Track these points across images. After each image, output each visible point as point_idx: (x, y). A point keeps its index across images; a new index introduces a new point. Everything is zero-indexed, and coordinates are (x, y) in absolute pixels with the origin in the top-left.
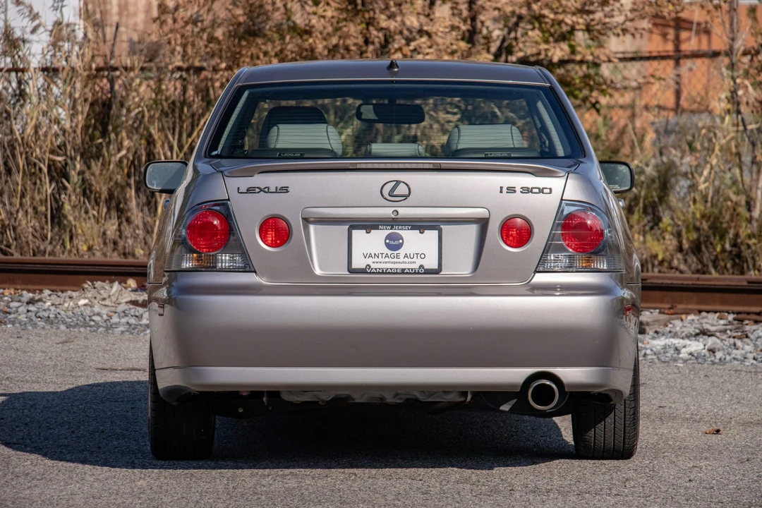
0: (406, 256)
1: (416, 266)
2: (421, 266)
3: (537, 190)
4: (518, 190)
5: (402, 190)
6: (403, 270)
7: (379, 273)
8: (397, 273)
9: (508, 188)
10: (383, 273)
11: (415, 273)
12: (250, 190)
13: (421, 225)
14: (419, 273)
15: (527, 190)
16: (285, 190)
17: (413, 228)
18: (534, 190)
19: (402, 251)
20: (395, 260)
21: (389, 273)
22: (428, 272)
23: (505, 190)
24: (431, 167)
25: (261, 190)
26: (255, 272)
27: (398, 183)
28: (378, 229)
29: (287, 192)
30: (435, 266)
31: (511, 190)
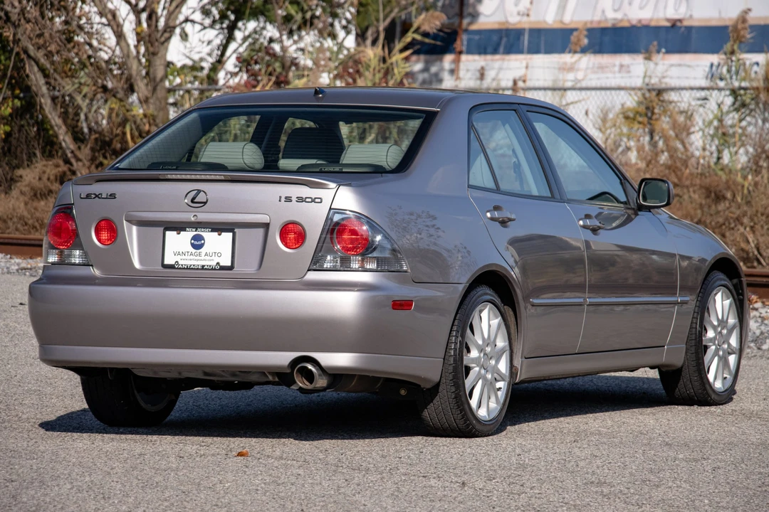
0: (206, 255)
1: (213, 263)
2: (218, 263)
3: (310, 200)
4: (294, 199)
5: (201, 198)
6: (203, 266)
7: (184, 268)
8: (198, 269)
9: (286, 198)
10: (187, 268)
11: (212, 269)
12: (88, 196)
13: (219, 228)
14: (215, 269)
15: (300, 200)
16: (113, 196)
17: (213, 230)
18: (307, 200)
19: (203, 250)
20: (198, 258)
21: (192, 269)
22: (223, 268)
23: (283, 199)
24: (222, 178)
25: (97, 196)
26: (92, 266)
27: (199, 191)
28: (185, 230)
29: (115, 198)
30: (228, 263)
31: (288, 199)
